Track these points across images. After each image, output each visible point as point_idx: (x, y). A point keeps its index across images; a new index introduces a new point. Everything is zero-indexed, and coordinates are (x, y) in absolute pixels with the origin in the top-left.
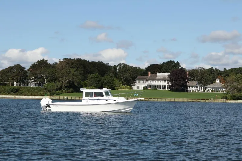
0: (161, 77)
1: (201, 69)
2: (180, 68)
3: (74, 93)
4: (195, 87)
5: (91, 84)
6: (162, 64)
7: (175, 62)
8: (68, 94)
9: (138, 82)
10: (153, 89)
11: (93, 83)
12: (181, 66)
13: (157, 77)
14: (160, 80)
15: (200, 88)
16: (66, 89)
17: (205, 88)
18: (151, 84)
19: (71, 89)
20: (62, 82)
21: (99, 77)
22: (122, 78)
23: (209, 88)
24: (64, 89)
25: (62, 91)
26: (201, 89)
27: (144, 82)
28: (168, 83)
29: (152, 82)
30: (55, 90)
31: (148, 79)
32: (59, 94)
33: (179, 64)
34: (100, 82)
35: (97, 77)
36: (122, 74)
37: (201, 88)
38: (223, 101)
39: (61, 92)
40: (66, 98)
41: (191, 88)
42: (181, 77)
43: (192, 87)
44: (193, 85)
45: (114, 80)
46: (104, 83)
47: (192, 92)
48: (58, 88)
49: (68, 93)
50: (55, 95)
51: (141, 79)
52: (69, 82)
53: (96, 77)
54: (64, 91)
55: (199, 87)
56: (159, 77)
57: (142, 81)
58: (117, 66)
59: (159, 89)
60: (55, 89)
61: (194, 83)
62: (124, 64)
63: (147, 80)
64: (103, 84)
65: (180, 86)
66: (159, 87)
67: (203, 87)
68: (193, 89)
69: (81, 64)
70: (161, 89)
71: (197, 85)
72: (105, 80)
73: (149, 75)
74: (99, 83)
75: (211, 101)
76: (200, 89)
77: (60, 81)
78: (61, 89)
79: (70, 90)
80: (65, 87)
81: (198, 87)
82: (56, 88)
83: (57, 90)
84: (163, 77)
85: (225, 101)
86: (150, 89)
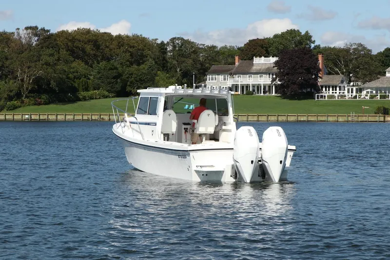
0: (264, 67)
1: (355, 47)
2: (313, 46)
3: (52, 106)
4: (338, 89)
5: (99, 84)
6: (272, 37)
7: (301, 33)
8: (36, 107)
9: (212, 79)
10: (245, 93)
11: (103, 82)
12: (314, 41)
13: (254, 68)
14: (260, 73)
15: (348, 89)
16: (32, 97)
17: (360, 90)
18: (239, 83)
19: (44, 97)
20: (22, 80)
21: (116, 68)
22: (178, 70)
23: (369, 90)
24: (27, 97)
25: (23, 102)
26: (352, 92)
27: (225, 79)
28: (274, 80)
29: (243, 77)
30: (5, 98)
31: (233, 71)
32: (15, 108)
33: (311, 37)
34: (119, 80)
35: (111, 69)
36: (177, 61)
37: (352, 89)
38: (377, 119)
39: (19, 104)
40: (27, 116)
41: (329, 90)
42: (302, 66)
43: (331, 89)
44: (335, 83)
45: (156, 75)
46: (128, 81)
47: (326, 99)
48: (12, 94)
49: (35, 105)
50: (5, 110)
51: (218, 72)
52: (37, 81)
53: (109, 69)
54: (26, 100)
55: (346, 89)
56: (259, 68)
57: (221, 77)
58: (168, 43)
59: (257, 95)
60: (6, 96)
61: (336, 79)
62: (182, 39)
63: (231, 74)
64: (126, 85)
65: (302, 86)
66: (258, 90)
67: (354, 89)
68: (334, 91)
69: (89, 41)
70: (262, 94)
71: (342, 82)
72: (132, 74)
73: (237, 64)
74: (117, 82)
75: (350, 119)
76: (348, 92)
77: (16, 78)
78: (18, 95)
79: (40, 98)
80: (29, 93)
81: (344, 87)
82: (8, 95)
83: (10, 98)
84: (267, 67)
85: (382, 119)
86: (239, 95)
